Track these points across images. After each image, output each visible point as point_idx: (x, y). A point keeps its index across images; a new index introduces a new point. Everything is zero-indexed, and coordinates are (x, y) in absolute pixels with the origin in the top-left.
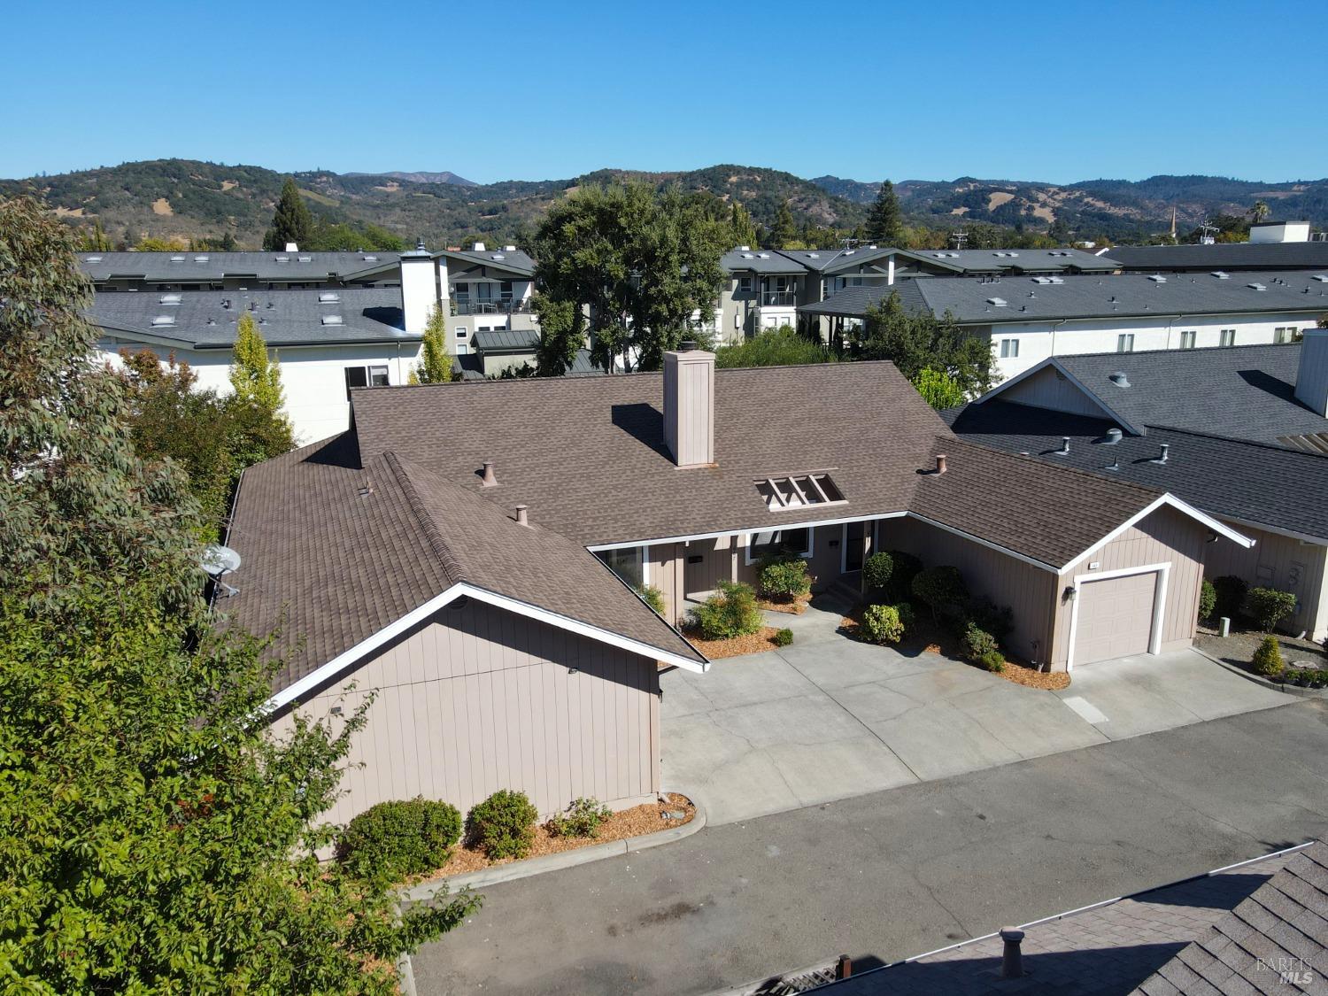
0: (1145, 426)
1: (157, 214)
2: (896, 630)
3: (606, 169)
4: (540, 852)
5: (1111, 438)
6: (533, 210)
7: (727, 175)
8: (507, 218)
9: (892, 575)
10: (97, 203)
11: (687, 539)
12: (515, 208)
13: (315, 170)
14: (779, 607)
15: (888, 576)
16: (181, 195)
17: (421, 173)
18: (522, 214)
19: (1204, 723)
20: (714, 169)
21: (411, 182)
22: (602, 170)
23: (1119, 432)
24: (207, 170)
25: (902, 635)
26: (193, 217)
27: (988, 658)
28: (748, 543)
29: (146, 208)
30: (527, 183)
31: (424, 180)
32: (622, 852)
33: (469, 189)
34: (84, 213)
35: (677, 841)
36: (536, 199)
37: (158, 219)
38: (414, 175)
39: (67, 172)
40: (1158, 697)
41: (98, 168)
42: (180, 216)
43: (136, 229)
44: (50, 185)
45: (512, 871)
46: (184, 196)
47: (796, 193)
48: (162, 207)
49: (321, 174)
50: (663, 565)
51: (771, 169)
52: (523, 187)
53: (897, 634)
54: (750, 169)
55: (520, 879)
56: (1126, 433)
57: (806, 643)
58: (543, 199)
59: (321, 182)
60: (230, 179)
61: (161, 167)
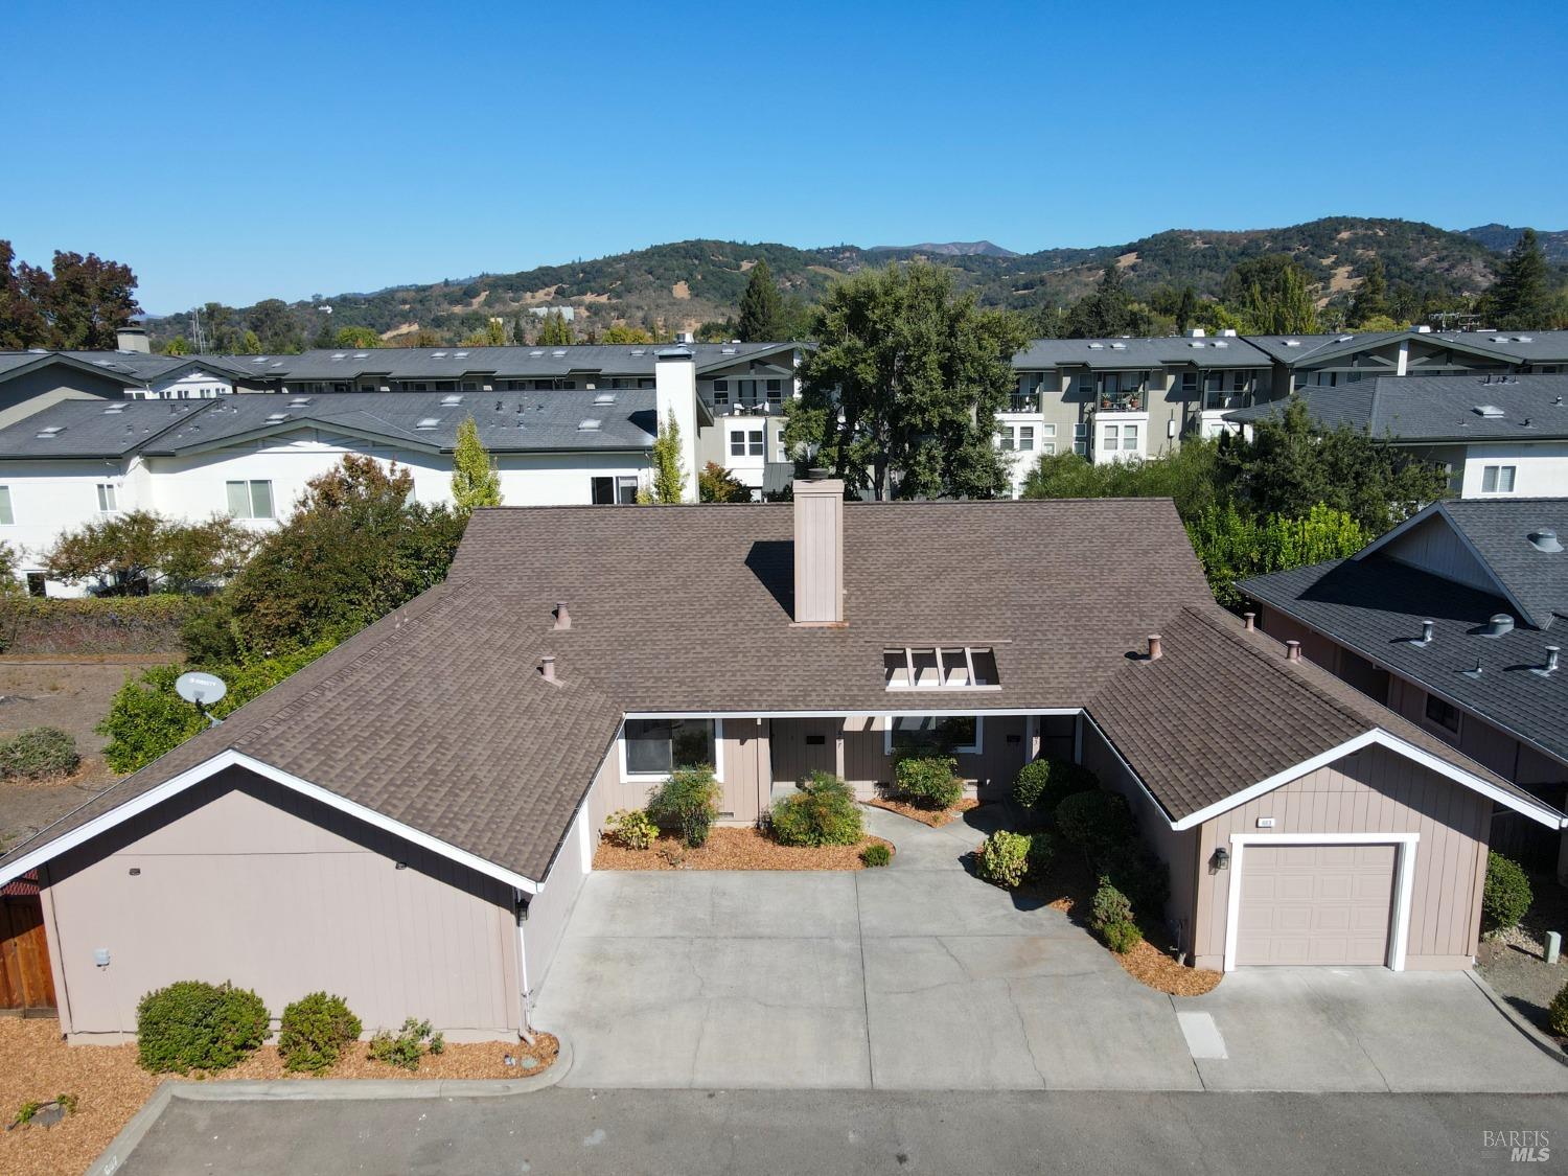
0: (1555, 615)
1: (674, 298)
2: (1015, 870)
3: (1173, 230)
4: (346, 1073)
5: (1492, 628)
6: (1076, 282)
7: (1336, 230)
8: (1045, 293)
9: (1042, 793)
10: (622, 288)
11: (759, 716)
12: (1055, 280)
13: (839, 245)
14: (921, 814)
15: (1036, 794)
16: (700, 277)
17: (954, 244)
18: (1062, 288)
19: (1391, 1095)
20: (1317, 224)
21: (942, 255)
22: (1167, 232)
23: (1509, 620)
24: (728, 250)
25: (1023, 877)
26: (708, 300)
27: (1113, 933)
28: (888, 727)
29: (665, 292)
30: (1076, 250)
31: (956, 252)
32: (433, 1095)
33: (1005, 259)
34: (609, 299)
35: (503, 1097)
36: (1081, 269)
37: (675, 303)
38: (945, 246)
39: (600, 258)
40: (1342, 1038)
41: (628, 252)
42: (696, 299)
43: (653, 314)
44: (583, 271)
45: (299, 1089)
46: (702, 278)
47: (1435, 249)
48: (681, 290)
49: (844, 249)
50: (742, 743)
51: (1400, 220)
52: (1070, 256)
53: (1016, 876)
54: (1370, 220)
55: (308, 1101)
56: (1521, 623)
57: (906, 868)
58: (1090, 269)
59: (843, 258)
60: (748, 258)
61: (684, 248)
